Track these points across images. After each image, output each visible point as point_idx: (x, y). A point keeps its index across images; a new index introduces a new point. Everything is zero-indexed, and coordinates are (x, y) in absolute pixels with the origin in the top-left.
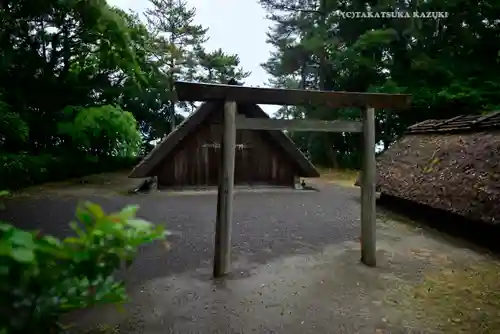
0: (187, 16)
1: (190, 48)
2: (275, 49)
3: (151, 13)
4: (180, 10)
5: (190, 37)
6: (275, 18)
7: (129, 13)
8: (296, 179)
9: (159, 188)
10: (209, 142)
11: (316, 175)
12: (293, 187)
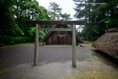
0: (57, 6)
1: (58, 13)
2: (76, 12)
3: (50, 6)
4: (56, 5)
5: (58, 11)
6: (76, 4)
7: (43, 7)
8: (78, 44)
9: (46, 45)
10: (56, 34)
11: (83, 43)
12: (78, 46)
